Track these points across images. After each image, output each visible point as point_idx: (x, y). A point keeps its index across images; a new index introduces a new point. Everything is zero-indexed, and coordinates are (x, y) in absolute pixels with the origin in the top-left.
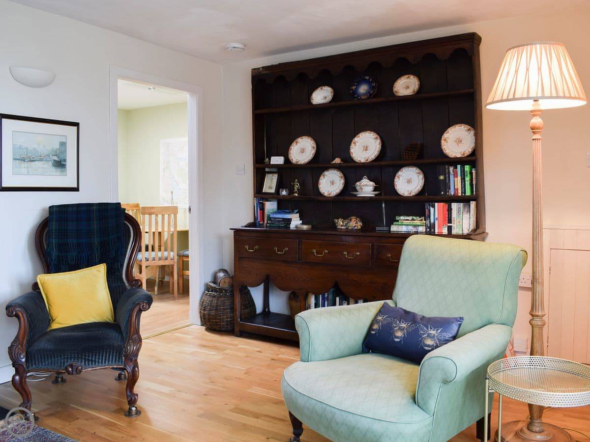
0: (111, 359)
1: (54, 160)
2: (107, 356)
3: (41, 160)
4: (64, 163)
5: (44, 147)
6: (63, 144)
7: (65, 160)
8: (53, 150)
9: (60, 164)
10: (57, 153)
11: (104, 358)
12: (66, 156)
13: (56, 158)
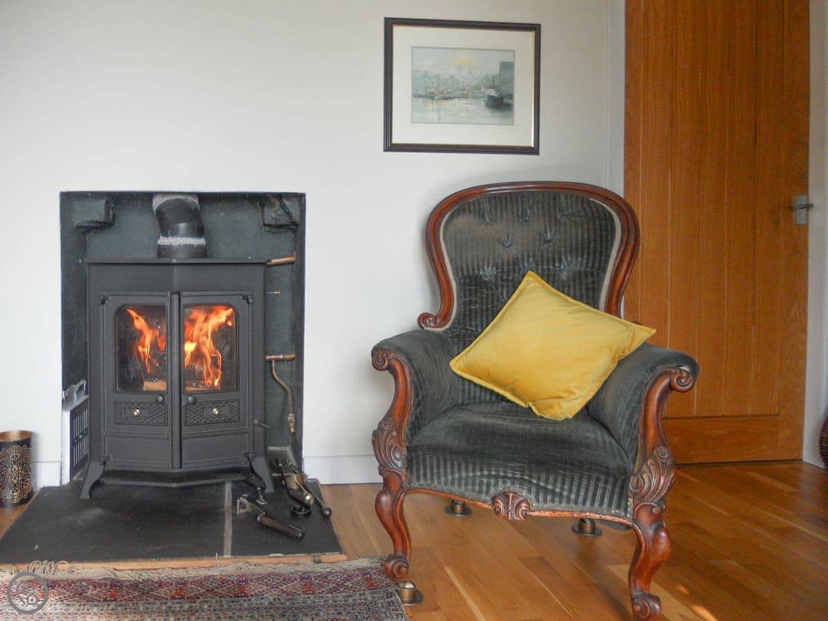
0: (598, 497)
1: (490, 98)
2: (591, 488)
3: (464, 96)
4: (510, 101)
5: (471, 73)
6: (507, 67)
7: (511, 97)
8: (486, 78)
9: (501, 104)
10: (496, 84)
11: (582, 493)
12: (513, 88)
13: (493, 93)
